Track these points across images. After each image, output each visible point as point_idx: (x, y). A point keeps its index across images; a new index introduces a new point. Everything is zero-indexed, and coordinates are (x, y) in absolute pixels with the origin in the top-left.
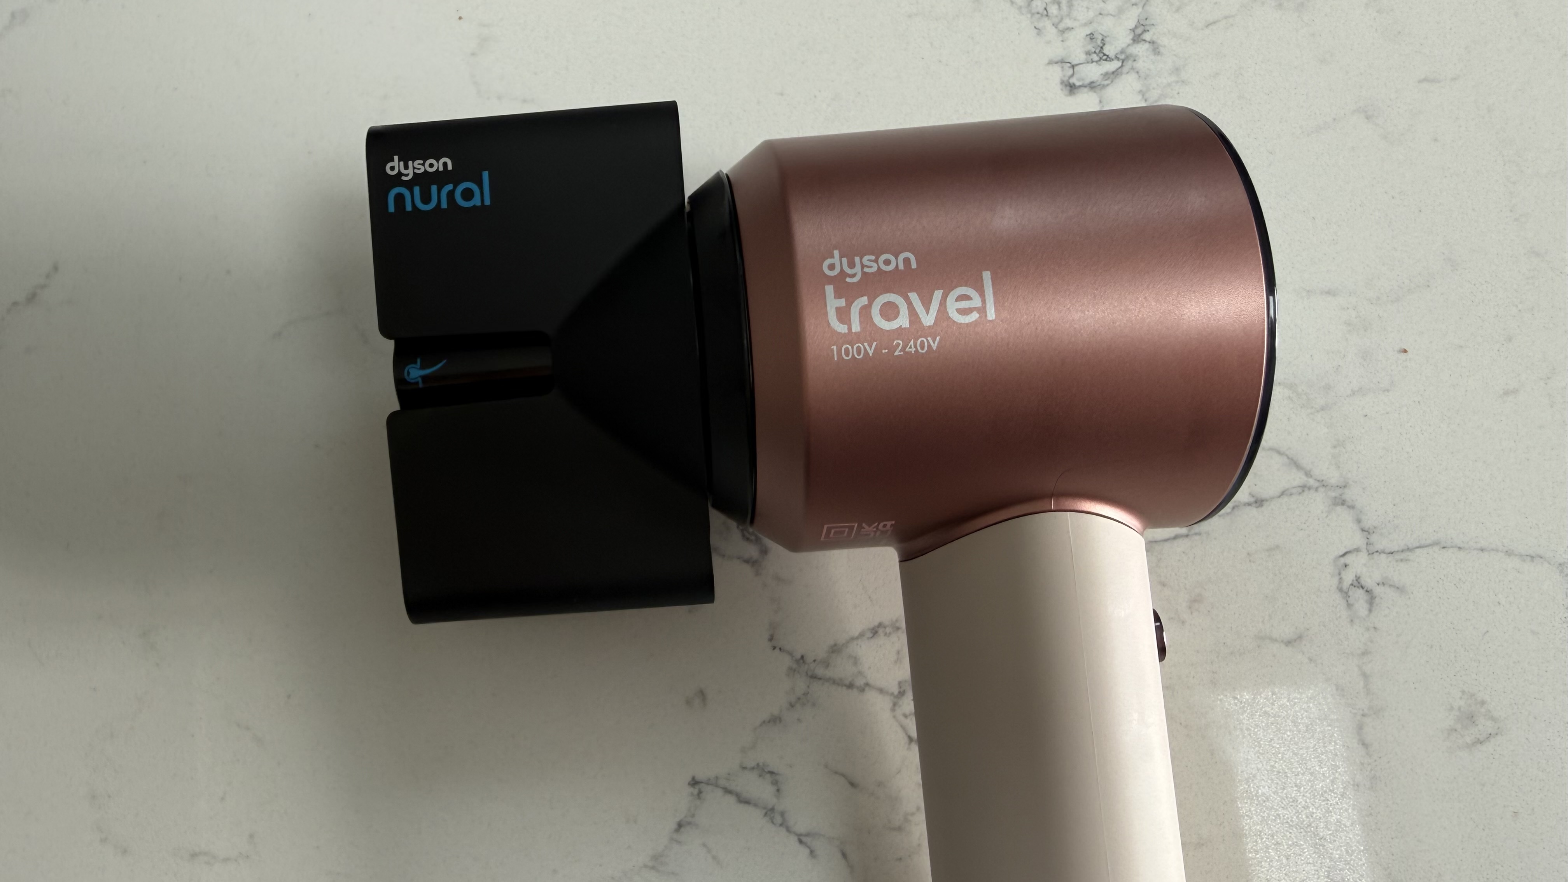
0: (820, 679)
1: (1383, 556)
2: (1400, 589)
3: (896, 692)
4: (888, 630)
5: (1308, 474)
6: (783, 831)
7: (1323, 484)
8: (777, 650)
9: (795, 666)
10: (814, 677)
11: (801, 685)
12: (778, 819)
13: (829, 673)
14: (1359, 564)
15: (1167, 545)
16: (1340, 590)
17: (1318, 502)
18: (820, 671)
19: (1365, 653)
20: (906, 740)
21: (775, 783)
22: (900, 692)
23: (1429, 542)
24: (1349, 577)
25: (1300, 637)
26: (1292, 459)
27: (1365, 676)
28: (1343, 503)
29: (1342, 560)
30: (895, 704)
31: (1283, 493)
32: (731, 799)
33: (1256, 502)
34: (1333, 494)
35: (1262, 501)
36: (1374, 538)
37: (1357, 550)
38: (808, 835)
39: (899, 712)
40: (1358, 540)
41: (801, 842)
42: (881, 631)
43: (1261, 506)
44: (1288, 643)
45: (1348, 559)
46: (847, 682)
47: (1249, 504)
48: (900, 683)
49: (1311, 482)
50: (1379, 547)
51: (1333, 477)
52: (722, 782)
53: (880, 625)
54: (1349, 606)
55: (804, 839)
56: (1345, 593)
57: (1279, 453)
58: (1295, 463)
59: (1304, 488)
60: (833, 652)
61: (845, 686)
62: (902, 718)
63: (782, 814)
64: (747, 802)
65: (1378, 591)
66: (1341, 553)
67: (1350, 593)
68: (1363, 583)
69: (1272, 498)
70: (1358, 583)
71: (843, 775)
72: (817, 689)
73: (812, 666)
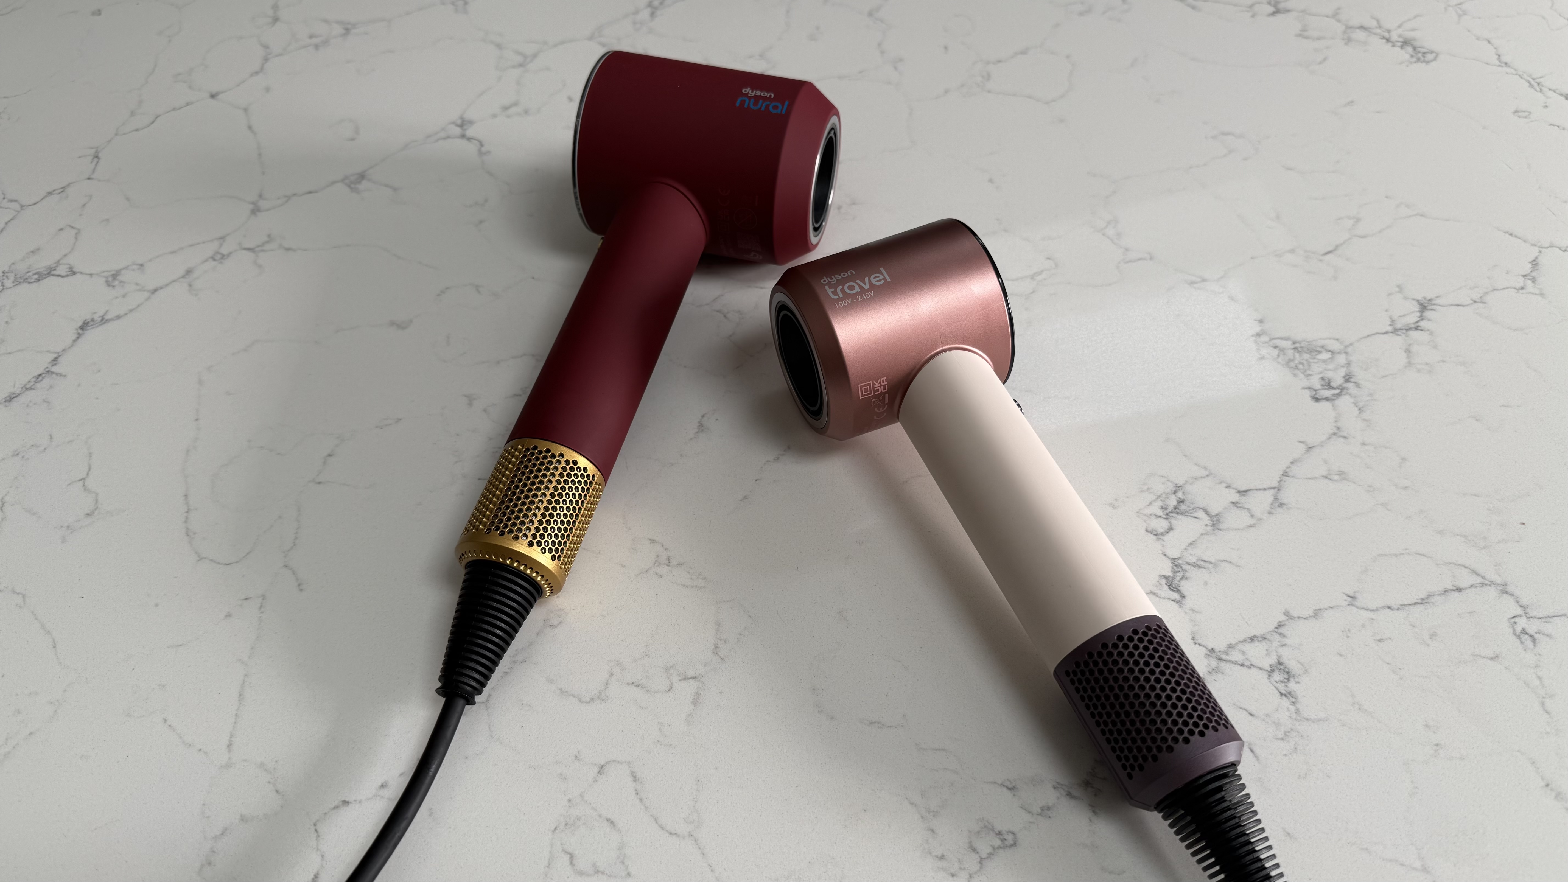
0: (1224, 660)
1: (1535, 620)
2: (1548, 636)
3: (1269, 670)
4: (1260, 639)
5: (1483, 578)
7: (1493, 583)
8: (1197, 645)
9: (1209, 653)
10: (1221, 659)
11: (1214, 663)
13: (1228, 658)
14: (1522, 623)
15: (1411, 607)
16: (1516, 635)
17: (1492, 592)
18: (1224, 657)
19: (1537, 666)
20: (1279, 694)
23: (1560, 614)
24: (1518, 629)
25: (1497, 656)
26: (1473, 570)
27: (1539, 678)
28: (1507, 593)
29: (1513, 620)
30: (1269, 676)
31: (1471, 586)
33: (1457, 589)
34: (1501, 588)
35: (1461, 589)
36: (1528, 610)
37: (1520, 616)
39: (1272, 680)
40: (1519, 611)
42: (1255, 639)
43: (1461, 591)
44: (1492, 659)
45: (1516, 620)
47: (1454, 590)
48: (1270, 665)
49: (1486, 582)
50: (1531, 615)
51: (1499, 580)
53: (1255, 636)
54: (1522, 643)
56: (1519, 637)
57: (1465, 567)
58: (1475, 572)
59: (1483, 585)
60: (1230, 647)
61: (1239, 664)
62: (1275, 683)
65: (1536, 636)
66: (1511, 617)
67: (1521, 636)
68: (1527, 632)
69: (1466, 588)
70: (1524, 631)
72: (1223, 665)
73: (1219, 654)
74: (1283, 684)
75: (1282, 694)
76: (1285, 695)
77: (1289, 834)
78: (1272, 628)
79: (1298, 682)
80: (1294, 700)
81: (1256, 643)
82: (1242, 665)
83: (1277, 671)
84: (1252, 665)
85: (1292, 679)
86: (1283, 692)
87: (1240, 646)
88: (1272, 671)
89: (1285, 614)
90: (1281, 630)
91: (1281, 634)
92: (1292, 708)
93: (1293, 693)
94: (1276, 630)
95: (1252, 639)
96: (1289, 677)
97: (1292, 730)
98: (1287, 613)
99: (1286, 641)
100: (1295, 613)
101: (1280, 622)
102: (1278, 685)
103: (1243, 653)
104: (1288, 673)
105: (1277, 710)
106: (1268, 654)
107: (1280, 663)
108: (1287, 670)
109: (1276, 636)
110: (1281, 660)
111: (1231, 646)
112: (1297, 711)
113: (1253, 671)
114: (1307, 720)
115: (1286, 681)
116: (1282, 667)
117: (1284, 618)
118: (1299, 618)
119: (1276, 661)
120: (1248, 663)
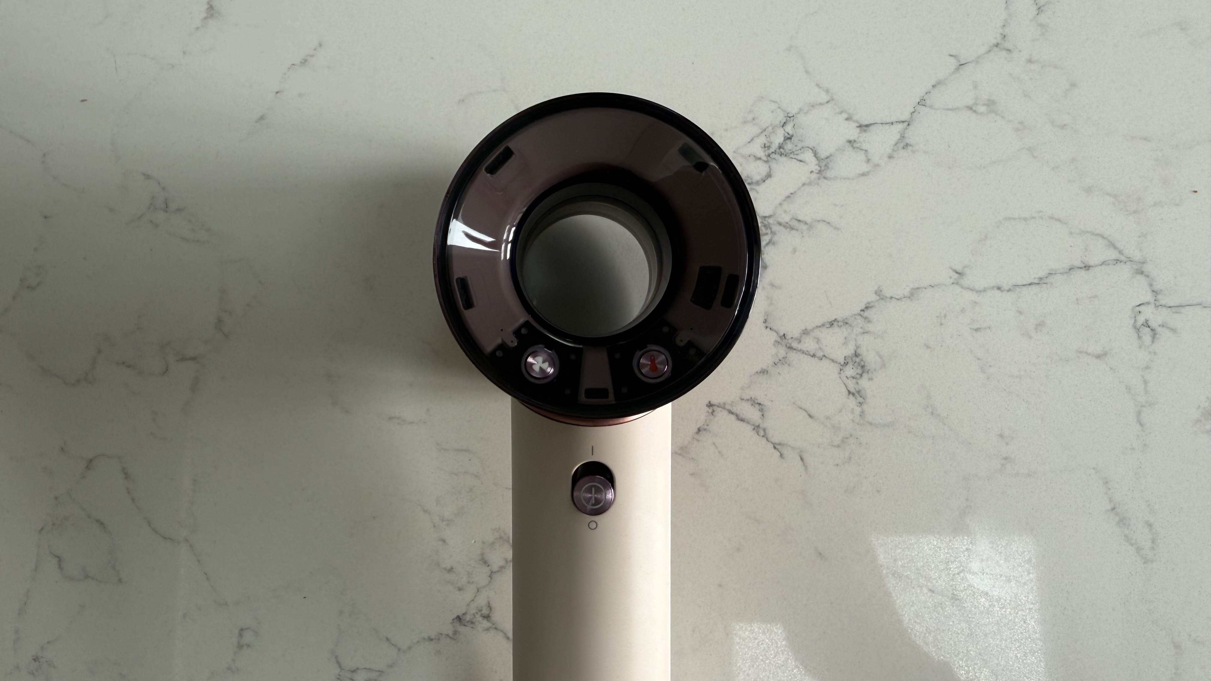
0: (795, 349)
1: (1164, 309)
2: (1174, 330)
3: (842, 363)
4: (840, 324)
5: (1121, 252)
6: (764, 440)
7: (1130, 260)
8: (768, 329)
9: (779, 340)
10: (791, 348)
11: (782, 352)
12: (762, 433)
13: (800, 346)
14: (1148, 312)
15: (1025, 288)
16: (1135, 327)
17: (1125, 271)
18: (795, 345)
19: (1147, 368)
20: (847, 392)
21: (761, 410)
22: (845, 363)
23: (1195, 302)
24: (1141, 319)
25: (1105, 354)
26: (1111, 242)
27: (1145, 382)
28: (1142, 273)
29: (1138, 309)
30: (841, 370)
31: (1103, 263)
32: (733, 417)
33: (1085, 267)
34: (1136, 267)
35: (1089, 267)
36: (1159, 297)
37: (1148, 303)
38: (780, 444)
39: (843, 375)
40: (1149, 297)
41: (775, 448)
42: (835, 324)
43: (1088, 270)
44: (1098, 357)
45: (1141, 308)
46: (812, 353)
47: (1081, 268)
48: (845, 357)
49: (1122, 258)
50: (1163, 302)
51: (1137, 256)
52: (728, 407)
53: (835, 320)
54: (1139, 337)
55: (777, 447)
56: (1138, 330)
57: (1103, 237)
58: (1112, 245)
59: (1117, 261)
60: (804, 333)
61: (810, 355)
62: (845, 379)
63: (764, 430)
64: (742, 420)
65: (1159, 330)
66: (1137, 305)
67: (1141, 330)
68: (1150, 324)
69: (1096, 266)
70: (1146, 324)
71: (805, 410)
72: (792, 355)
73: (790, 341)
74: (854, 381)
75: (849, 392)
76: (853, 394)
77: (820, 554)
78: (857, 310)
79: (871, 379)
80: (861, 400)
81: (835, 329)
82: (814, 356)
83: (850, 365)
84: (824, 356)
85: (865, 375)
86: (852, 390)
87: (817, 333)
88: (846, 364)
89: (876, 293)
90: (866, 314)
91: (866, 318)
92: (858, 410)
93: (862, 392)
94: (862, 313)
95: (831, 324)
96: (863, 372)
97: (851, 435)
98: (878, 292)
99: (870, 327)
100: (888, 293)
101: (869, 303)
102: (848, 382)
103: (818, 341)
104: (863, 367)
105: (840, 411)
106: (846, 343)
107: (856, 355)
108: (862, 363)
109: (860, 320)
110: (859, 351)
111: (806, 332)
112: (862, 414)
113: (825, 362)
114: (871, 424)
115: (858, 376)
116: (858, 360)
117: (874, 298)
118: (891, 298)
119: (853, 352)
120: (820, 354)
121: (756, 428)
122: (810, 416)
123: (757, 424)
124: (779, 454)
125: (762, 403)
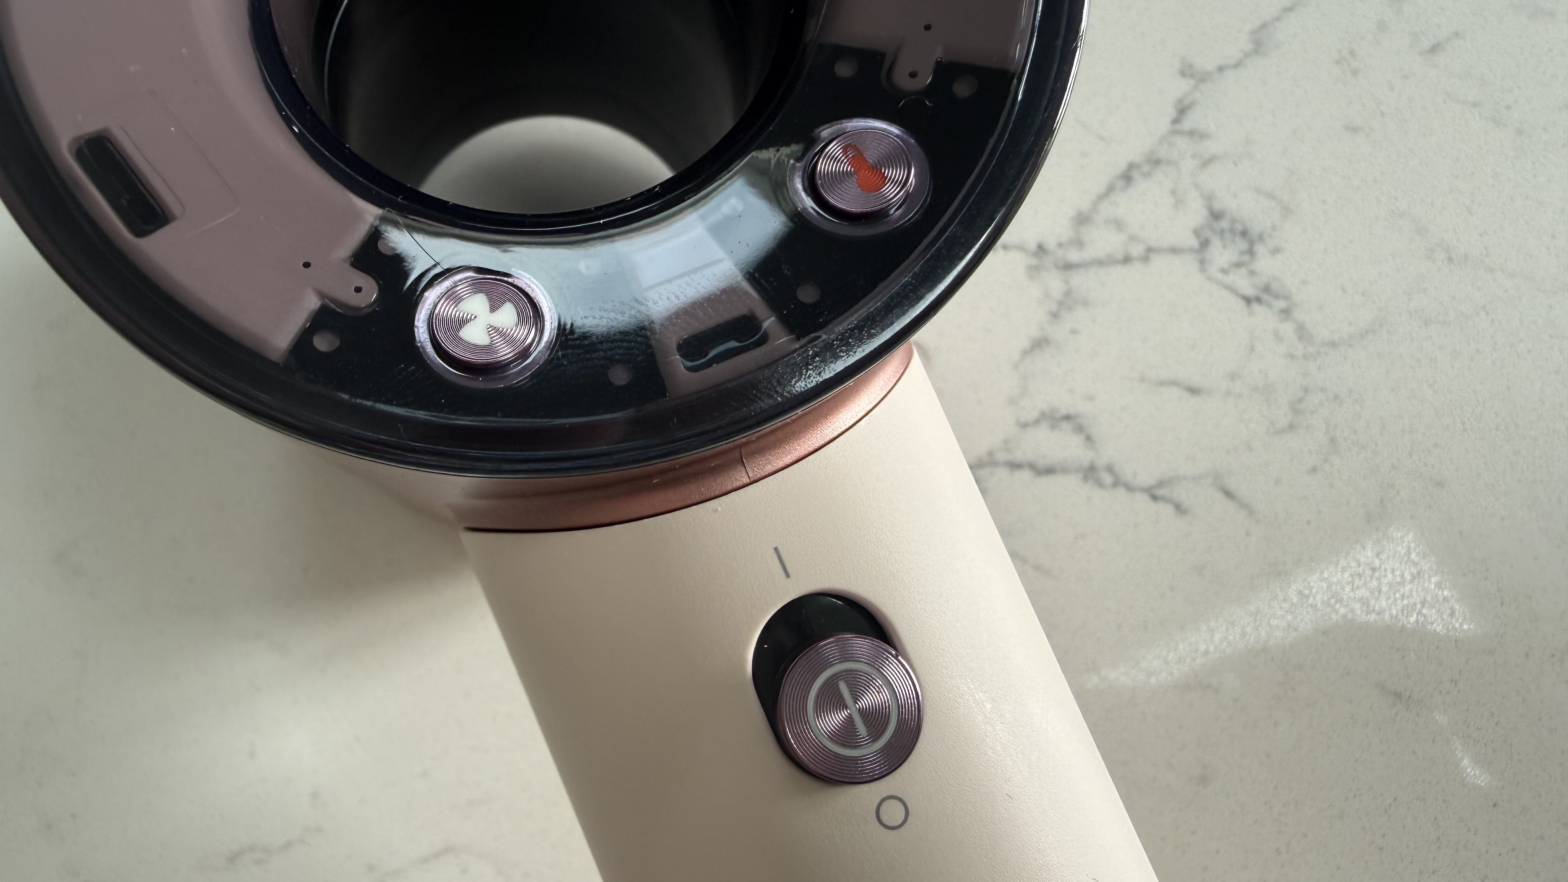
0: (1079, 266)
3: (1196, 245)
4: (1146, 168)
6: (1121, 492)
9: (1036, 262)
10: (1068, 267)
11: (1055, 283)
12: (1108, 479)
13: (1086, 254)
18: (1074, 256)
20: (1242, 303)
21: (1079, 429)
22: (1201, 244)
30: (1202, 262)
38: (1160, 485)
39: (1213, 270)
41: (1154, 497)
42: (1135, 174)
46: (1120, 256)
48: (1194, 231)
53: (1131, 166)
55: (1158, 493)
60: (1080, 225)
61: (1118, 263)
62: (1220, 276)
63: (1110, 469)
64: (1052, 470)
71: (1174, 383)
72: (1081, 281)
73: (1060, 253)
74: (1243, 271)
75: (1248, 300)
76: (1258, 300)
78: (1163, 125)
79: (1276, 251)
80: (1281, 304)
81: (1141, 185)
82: (1127, 260)
83: (1216, 243)
84: (1150, 250)
85: (1260, 249)
86: (1250, 292)
87: (1106, 210)
88: (1205, 244)
89: (1183, 74)
90: (1187, 124)
91: (1192, 133)
92: (1287, 329)
93: (1275, 286)
94: (1178, 127)
95: (1127, 177)
96: (1252, 243)
97: (1306, 390)
98: (1187, 71)
99: (1211, 147)
100: (1206, 62)
101: (1180, 101)
102: (1230, 279)
103: (1118, 224)
104: (1244, 234)
105: (1252, 349)
106: (1178, 201)
107: (1216, 215)
108: (1239, 227)
109: (1181, 142)
110: (1217, 206)
111: (1082, 220)
112: (1302, 332)
113: (1159, 262)
114: (1333, 345)
115: (1246, 258)
116: (1224, 224)
117: (1183, 86)
118: (1221, 69)
119: (1204, 213)
120: (1137, 250)
121: (1090, 473)
122: (1193, 391)
123: (1086, 464)
124: (1169, 509)
125: (1072, 411)
